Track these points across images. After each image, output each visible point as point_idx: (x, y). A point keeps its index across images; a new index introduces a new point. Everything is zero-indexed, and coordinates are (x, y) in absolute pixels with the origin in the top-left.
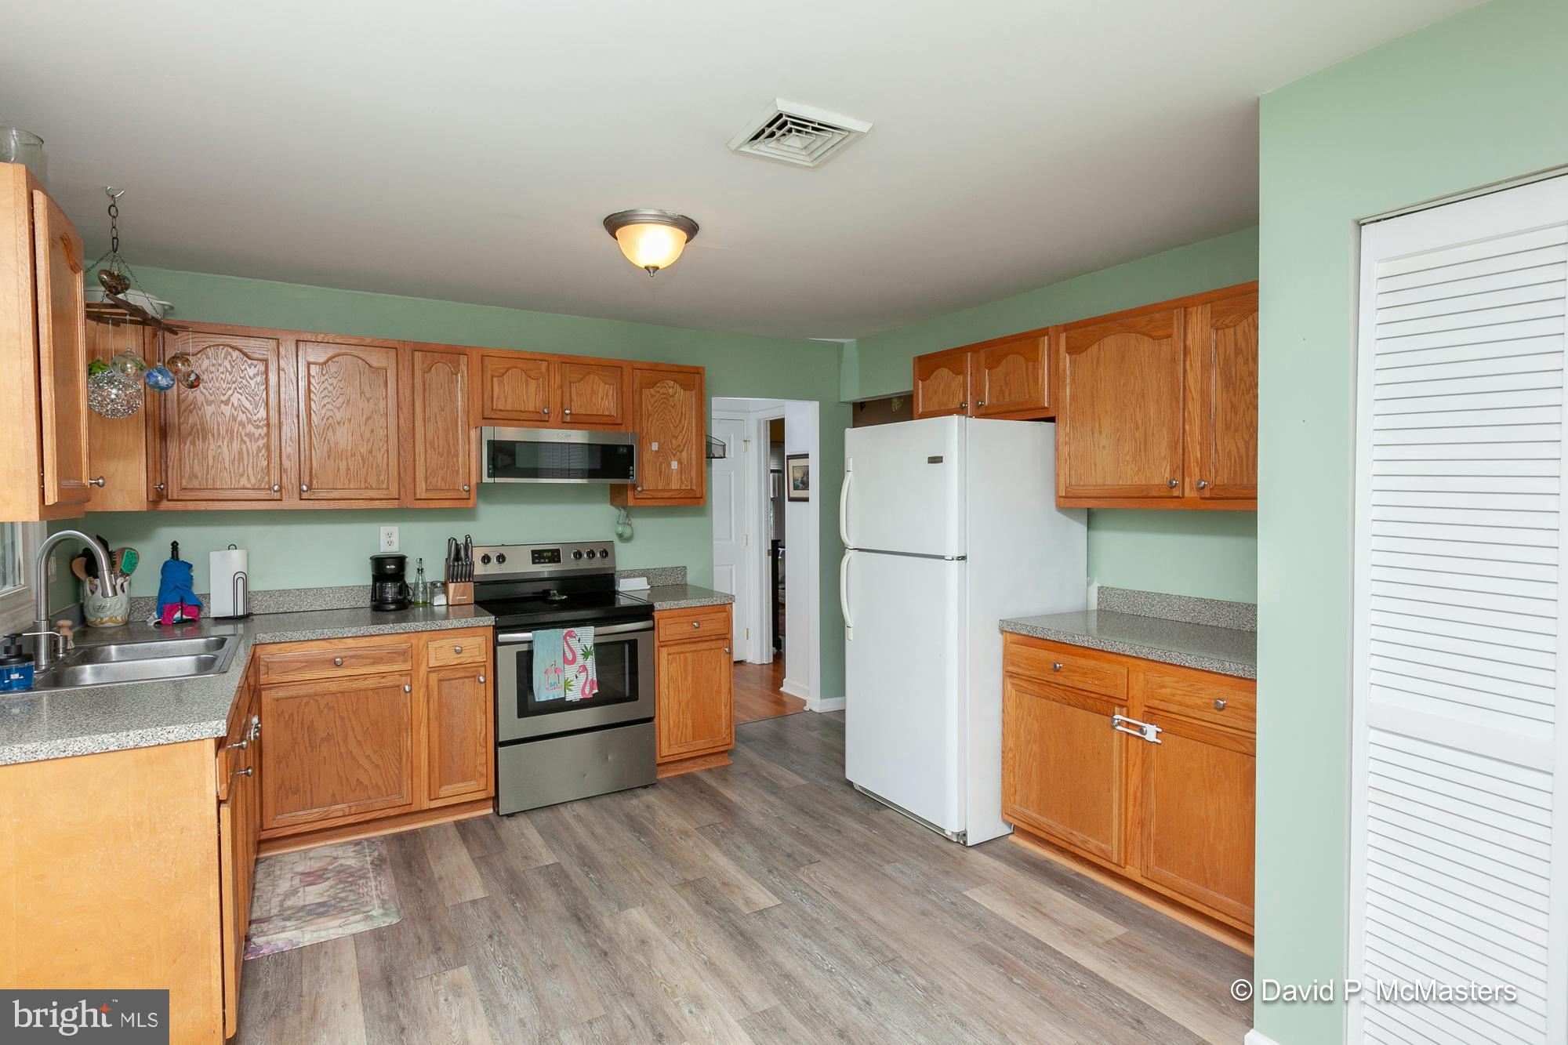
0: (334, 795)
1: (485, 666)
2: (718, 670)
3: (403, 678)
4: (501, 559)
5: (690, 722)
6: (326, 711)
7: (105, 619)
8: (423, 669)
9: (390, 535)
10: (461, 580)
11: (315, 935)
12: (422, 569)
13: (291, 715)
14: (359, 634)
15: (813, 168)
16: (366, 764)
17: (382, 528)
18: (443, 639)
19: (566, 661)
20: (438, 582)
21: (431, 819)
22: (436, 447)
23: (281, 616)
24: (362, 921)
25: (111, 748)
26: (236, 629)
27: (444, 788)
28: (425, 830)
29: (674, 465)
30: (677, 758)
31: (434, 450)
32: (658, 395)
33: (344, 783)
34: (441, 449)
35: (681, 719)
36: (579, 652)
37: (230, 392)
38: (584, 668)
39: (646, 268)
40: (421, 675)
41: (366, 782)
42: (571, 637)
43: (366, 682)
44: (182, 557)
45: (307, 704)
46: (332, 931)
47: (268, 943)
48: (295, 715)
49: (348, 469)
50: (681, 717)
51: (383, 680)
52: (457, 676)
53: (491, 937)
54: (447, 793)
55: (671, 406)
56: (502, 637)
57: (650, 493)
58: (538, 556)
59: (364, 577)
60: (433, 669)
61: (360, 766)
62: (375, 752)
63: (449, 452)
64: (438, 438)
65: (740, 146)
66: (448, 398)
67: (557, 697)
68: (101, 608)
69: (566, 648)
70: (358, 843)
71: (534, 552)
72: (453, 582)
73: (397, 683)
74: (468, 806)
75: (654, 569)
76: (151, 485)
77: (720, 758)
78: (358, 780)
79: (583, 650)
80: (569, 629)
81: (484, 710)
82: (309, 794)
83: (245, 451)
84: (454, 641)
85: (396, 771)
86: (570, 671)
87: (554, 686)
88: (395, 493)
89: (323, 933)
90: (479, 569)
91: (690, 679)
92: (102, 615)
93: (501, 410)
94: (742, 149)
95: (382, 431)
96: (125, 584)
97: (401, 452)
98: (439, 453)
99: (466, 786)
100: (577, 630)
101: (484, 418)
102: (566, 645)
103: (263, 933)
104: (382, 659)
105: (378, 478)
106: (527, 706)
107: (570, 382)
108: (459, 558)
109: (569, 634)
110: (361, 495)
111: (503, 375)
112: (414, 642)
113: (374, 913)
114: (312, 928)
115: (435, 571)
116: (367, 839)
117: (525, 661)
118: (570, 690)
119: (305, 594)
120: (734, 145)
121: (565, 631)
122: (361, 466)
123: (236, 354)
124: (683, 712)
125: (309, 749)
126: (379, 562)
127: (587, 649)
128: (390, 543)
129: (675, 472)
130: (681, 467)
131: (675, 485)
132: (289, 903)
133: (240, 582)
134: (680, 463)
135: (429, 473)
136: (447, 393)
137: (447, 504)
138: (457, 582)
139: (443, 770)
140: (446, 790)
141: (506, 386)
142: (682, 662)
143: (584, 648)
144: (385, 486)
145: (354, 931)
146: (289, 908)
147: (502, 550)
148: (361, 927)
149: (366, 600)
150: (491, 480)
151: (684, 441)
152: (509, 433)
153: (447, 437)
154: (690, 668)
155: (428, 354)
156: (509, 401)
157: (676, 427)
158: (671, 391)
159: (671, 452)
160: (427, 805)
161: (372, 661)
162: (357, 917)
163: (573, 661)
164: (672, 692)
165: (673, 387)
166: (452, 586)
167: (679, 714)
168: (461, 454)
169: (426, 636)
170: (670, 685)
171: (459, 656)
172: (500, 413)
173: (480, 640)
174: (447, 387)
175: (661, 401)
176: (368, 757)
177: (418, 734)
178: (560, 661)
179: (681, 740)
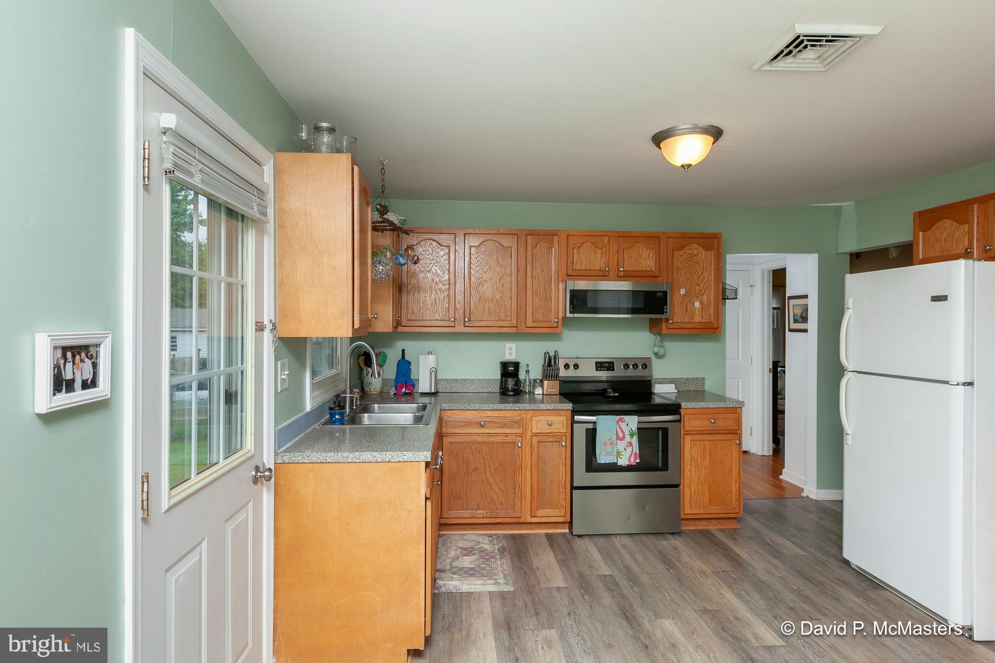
0: (478, 504)
1: (566, 436)
2: (729, 456)
3: (517, 438)
4: (576, 366)
5: (707, 492)
6: (475, 453)
7: (372, 390)
8: (529, 434)
9: (510, 349)
10: (552, 379)
11: (468, 586)
12: (529, 371)
13: (457, 453)
14: (494, 408)
15: (825, 71)
16: (496, 488)
17: (506, 344)
18: (541, 416)
19: (618, 438)
20: (538, 379)
21: (531, 529)
22: (539, 294)
24: (494, 584)
26: (431, 400)
27: (540, 510)
28: (528, 535)
29: (697, 305)
30: (697, 517)
31: (538, 296)
32: (686, 255)
33: (484, 497)
34: (541, 296)
35: (700, 489)
36: (627, 433)
37: (431, 265)
38: (630, 444)
39: (682, 166)
40: (528, 437)
41: (496, 499)
42: (622, 421)
43: (497, 438)
44: (406, 358)
45: (466, 447)
46: (477, 587)
47: (445, 585)
48: (460, 453)
49: (489, 309)
50: (700, 487)
51: (506, 438)
52: (549, 440)
53: (569, 614)
54: (542, 514)
55: (695, 262)
56: (577, 418)
57: (679, 324)
58: (600, 366)
59: (496, 374)
60: (534, 434)
61: (492, 489)
62: (501, 482)
63: (546, 298)
64: (540, 288)
65: (763, 66)
66: (547, 264)
67: (611, 462)
68: (370, 383)
69: (618, 429)
70: (490, 536)
71: (597, 363)
72: (546, 380)
73: (514, 441)
74: (554, 525)
75: (681, 379)
76: (394, 318)
77: (731, 522)
78: (491, 497)
79: (630, 432)
80: (620, 417)
81: (564, 463)
82: (465, 501)
83: (437, 299)
84: (548, 418)
85: (513, 495)
86: (621, 445)
87: (609, 454)
88: (514, 323)
89: (473, 587)
90: (563, 373)
91: (707, 460)
92: (370, 387)
93: (578, 270)
94: (762, 69)
95: (508, 285)
96: (381, 371)
97: (519, 298)
98: (540, 299)
99: (553, 512)
100: (626, 418)
101: (568, 276)
102: (618, 427)
103: (442, 579)
104: (507, 425)
105: (506, 314)
106: (592, 466)
107: (624, 249)
108: (550, 363)
109: (620, 420)
110: (496, 324)
111: (580, 247)
112: (524, 416)
113: (500, 581)
114: (467, 582)
115: (536, 372)
116: (495, 535)
117: (591, 435)
118: (621, 458)
120: (755, 67)
121: (618, 417)
122: (497, 306)
123: (434, 244)
124: (702, 484)
125: (466, 474)
126: (504, 365)
127: (633, 431)
128: (511, 354)
129: (697, 310)
130: (702, 307)
131: (697, 319)
132: (455, 564)
133: (433, 373)
134: (701, 303)
135: (534, 310)
136: (546, 260)
137: (544, 330)
138: (549, 380)
139: (540, 499)
140: (541, 512)
141: (582, 254)
142: (702, 448)
143: (630, 430)
144: (509, 319)
145: (489, 590)
146: (455, 567)
147: (577, 361)
148: (493, 588)
149: (496, 388)
150: (572, 315)
151: (705, 287)
152: (582, 285)
153: (545, 288)
154: (707, 452)
155: (536, 237)
156: (584, 263)
157: (699, 277)
158: (695, 252)
159: (695, 296)
160: (530, 520)
161: (501, 425)
162: (491, 581)
163: (623, 438)
164: (693, 469)
165: (697, 249)
166: (546, 382)
167: (699, 485)
168: (553, 299)
169: (531, 413)
170: (692, 463)
171: (550, 427)
172: (577, 271)
173: (563, 419)
174: (546, 257)
175: (688, 259)
176: (497, 484)
177: (525, 474)
178: (614, 438)
179: (700, 504)
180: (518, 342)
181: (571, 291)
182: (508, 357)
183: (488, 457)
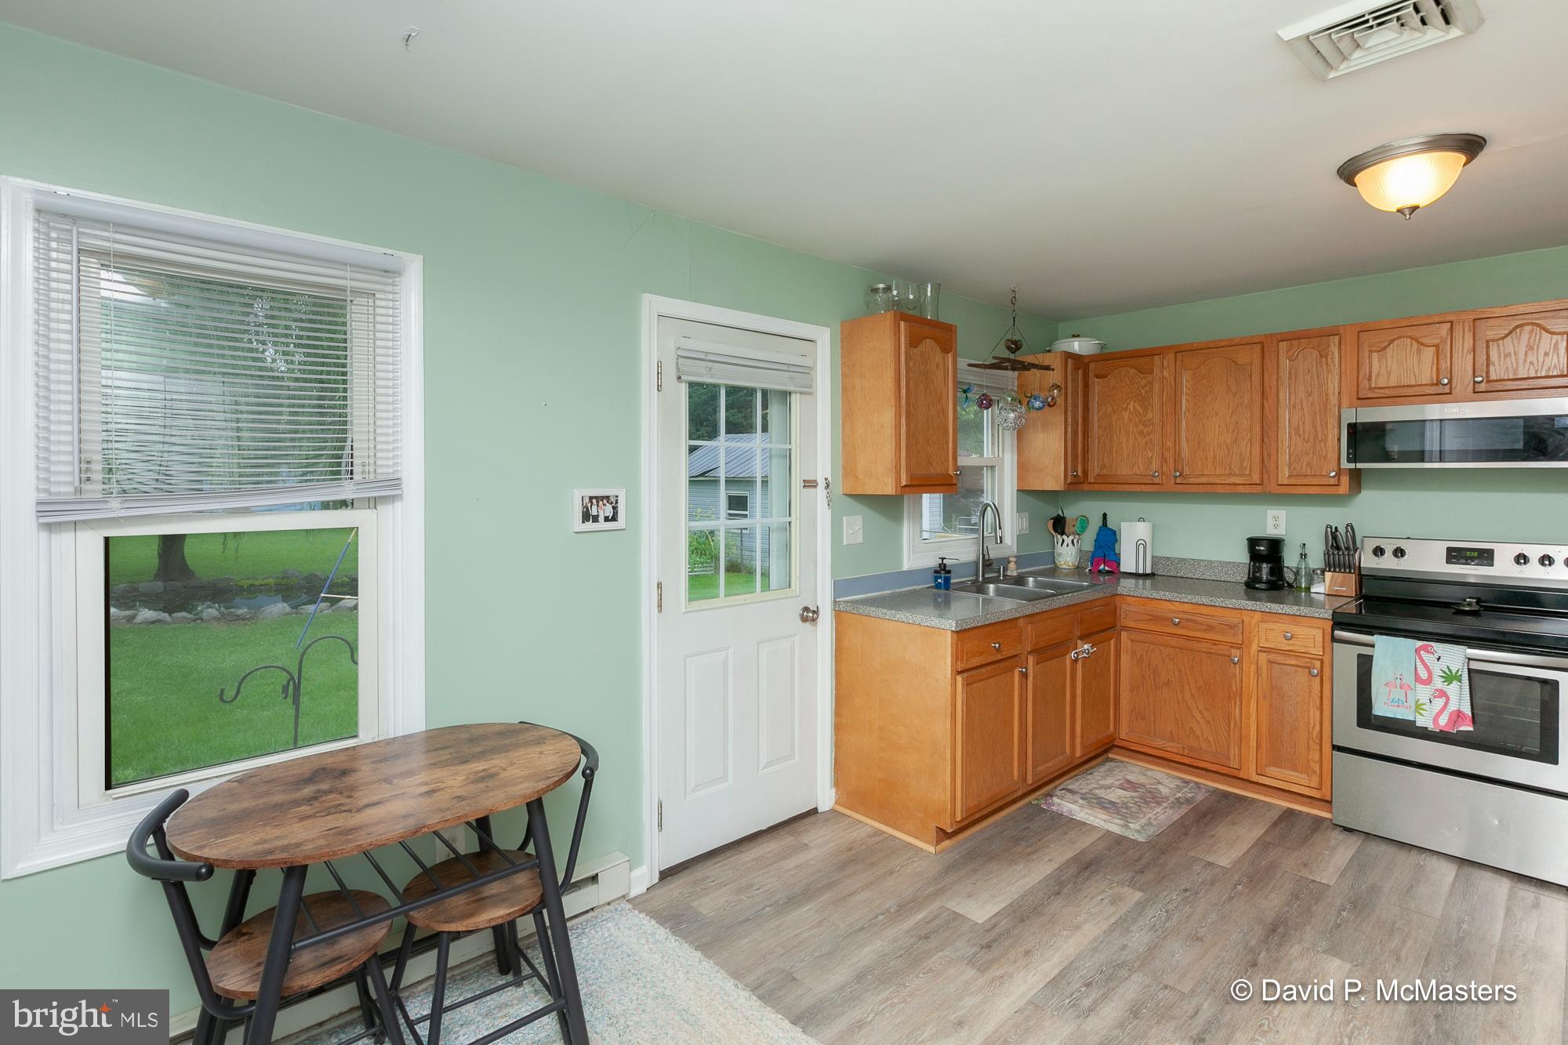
0: (1171, 733)
1: (1322, 661)
3: (1233, 650)
4: (1399, 553)
6: (1167, 661)
7: (1062, 563)
8: (1254, 648)
9: (1276, 518)
10: (1340, 570)
11: (1087, 816)
12: (1305, 555)
13: (1142, 656)
16: (1199, 717)
17: (1268, 511)
18: (1276, 622)
19: (1418, 679)
20: (1318, 569)
21: (1265, 795)
22: (1301, 432)
23: (1179, 580)
24: (1119, 825)
26: (1137, 584)
27: (1273, 768)
28: (1254, 801)
31: (1299, 435)
33: (1180, 726)
34: (1306, 435)
36: (1438, 673)
37: (1129, 400)
38: (1442, 694)
39: (1398, 211)
40: (1252, 653)
41: (1198, 732)
42: (1428, 652)
43: (1200, 645)
44: (1109, 525)
45: (1153, 650)
46: (1097, 820)
47: (1059, 805)
48: (1145, 657)
49: (1215, 458)
51: (1214, 647)
52: (1288, 662)
53: (1186, 890)
54: (1275, 775)
56: (1339, 633)
58: (1455, 555)
59: (1242, 557)
60: (1264, 649)
61: (1194, 717)
62: (1207, 710)
63: (1316, 437)
64: (1304, 423)
66: (1316, 382)
67: (1403, 718)
68: (1060, 554)
69: (1419, 664)
70: (1187, 782)
71: (1450, 550)
72: (1330, 571)
73: (1227, 653)
74: (1308, 800)
76: (1069, 473)
78: (1191, 728)
79: (1444, 672)
80: (1425, 642)
81: (1318, 705)
82: (1153, 724)
83: (1137, 445)
84: (1284, 627)
85: (1225, 734)
86: (1423, 693)
87: (1396, 701)
88: (1256, 478)
89: (1091, 818)
90: (1368, 561)
92: (1060, 560)
93: (1381, 388)
95: (1245, 422)
96: (1075, 541)
97: (1265, 440)
98: (1304, 439)
99: (1296, 776)
100: (1438, 647)
101: (1358, 399)
102: (1418, 660)
103: (1062, 798)
104: (1214, 628)
105: (1241, 465)
106: (1366, 718)
107: (1488, 341)
108: (1338, 547)
109: (1425, 649)
110: (1224, 480)
111: (1385, 348)
112: (1246, 619)
113: (1131, 826)
114: (1088, 811)
115: (1316, 560)
116: (1196, 783)
117: (1365, 665)
118: (1421, 715)
119: (1198, 564)
121: (1420, 643)
122: (1227, 453)
123: (1133, 371)
125: (1153, 687)
126: (1253, 542)
127: (1452, 670)
128: (1276, 527)
132: (1097, 791)
133: (1141, 547)
135: (1292, 459)
136: (1315, 377)
137: (1313, 491)
138: (1335, 571)
139: (1273, 752)
140: (1272, 770)
141: (1389, 360)
143: (1447, 670)
144: (1247, 472)
145: (1110, 829)
146: (1093, 794)
147: (1400, 543)
148: (1115, 829)
149: (1243, 577)
150: (1352, 466)
153: (1313, 423)
155: (1295, 343)
156: (1394, 374)
160: (1255, 778)
161: (1205, 627)
162: (1122, 822)
163: (1429, 681)
166: (1328, 575)
168: (1330, 438)
169: (1258, 616)
171: (1289, 642)
172: (1379, 391)
173: (1318, 634)
174: (1315, 372)
176: (1200, 711)
177: (1248, 706)
178: (1409, 679)
180: (1290, 508)
181: (1350, 426)
182: (1271, 532)
183: (1187, 669)
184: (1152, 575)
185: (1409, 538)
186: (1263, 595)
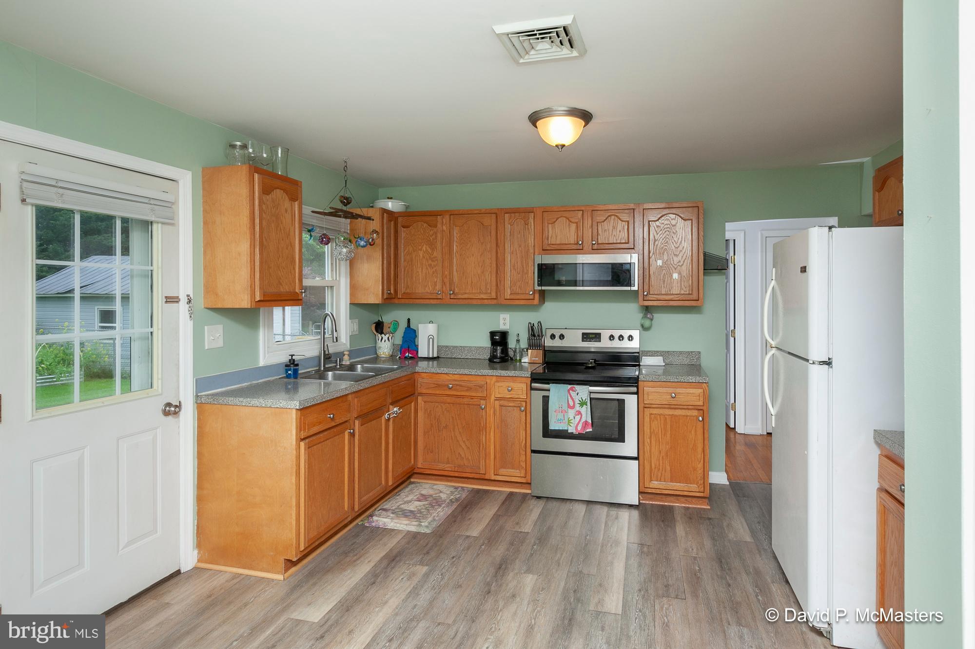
0: (448, 458)
1: (526, 402)
2: (693, 432)
3: (482, 401)
4: (562, 337)
5: (668, 468)
6: (445, 412)
7: (381, 353)
8: (493, 398)
9: (505, 319)
10: (535, 348)
11: (395, 525)
12: (519, 340)
13: (430, 411)
14: (460, 373)
16: (464, 446)
17: (500, 315)
18: (504, 381)
20: (525, 348)
21: (499, 487)
23: (453, 360)
24: (415, 525)
25: (263, 406)
26: (428, 364)
27: (502, 469)
29: (675, 276)
30: (658, 491)
31: (515, 269)
32: (662, 225)
33: (453, 453)
34: (519, 269)
35: (661, 464)
36: (577, 402)
37: (423, 244)
38: (579, 413)
39: (556, 146)
40: (492, 401)
41: (463, 455)
42: (573, 391)
43: (463, 400)
44: (412, 326)
45: (437, 406)
46: (402, 526)
47: (377, 521)
48: (432, 411)
49: (472, 282)
50: (661, 462)
51: (472, 400)
52: (510, 405)
53: (453, 557)
54: (504, 473)
55: (673, 233)
56: (534, 385)
57: (655, 296)
58: (586, 337)
59: (486, 343)
60: (498, 399)
61: (460, 446)
62: (468, 440)
63: (523, 271)
64: (517, 262)
66: (523, 239)
67: (561, 429)
68: (380, 348)
69: (569, 398)
70: (456, 488)
71: (583, 334)
72: (530, 349)
73: (478, 403)
74: (520, 485)
75: (674, 352)
76: (384, 290)
77: (701, 502)
78: (459, 453)
79: (580, 401)
80: (572, 386)
81: (524, 428)
82: (437, 454)
83: (428, 274)
84: (507, 384)
85: (478, 454)
86: (571, 413)
87: (560, 421)
88: (494, 295)
89: (398, 525)
90: (548, 343)
91: (669, 435)
92: (380, 351)
93: (553, 245)
95: (488, 261)
96: (390, 338)
97: (498, 272)
98: (517, 272)
99: (514, 472)
100: (577, 387)
101: (543, 249)
102: (569, 396)
103: (379, 516)
104: (471, 388)
105: (486, 287)
106: (547, 433)
107: (597, 223)
108: (535, 335)
109: (572, 389)
110: (477, 296)
111: (555, 222)
112: (488, 381)
113: (423, 524)
114: (396, 521)
115: (524, 344)
117: (545, 403)
118: (570, 426)
119: (464, 349)
121: (570, 386)
122: (478, 281)
123: (425, 225)
124: (663, 458)
125: (438, 430)
126: (493, 334)
127: (583, 401)
128: (504, 324)
129: (675, 281)
130: (681, 277)
131: (675, 290)
132: (402, 506)
133: (431, 340)
134: (680, 273)
135: (512, 283)
136: (522, 235)
137: (522, 302)
138: (533, 349)
139: (504, 461)
140: (503, 471)
141: (556, 228)
142: (662, 422)
143: (581, 400)
144: (489, 292)
145: (410, 529)
146: (399, 509)
147: (563, 332)
148: (413, 529)
149: (487, 355)
150: (540, 288)
151: (684, 257)
152: (549, 259)
153: (522, 263)
154: (669, 427)
155: (513, 215)
156: (559, 238)
157: (677, 248)
158: (673, 222)
159: (673, 267)
160: (493, 477)
161: (466, 389)
162: (416, 523)
163: (573, 407)
164: (653, 442)
165: (675, 219)
166: (530, 351)
167: (659, 460)
168: (530, 272)
169: (494, 379)
170: (652, 437)
171: (510, 393)
172: (552, 246)
173: (524, 386)
174: (522, 233)
175: (665, 230)
176: (464, 442)
177: (490, 434)
178: (565, 407)
179: (661, 479)
180: (511, 313)
181: (538, 264)
182: (502, 327)
183: (457, 415)
184: (438, 357)
185: (566, 329)
186: (498, 366)
